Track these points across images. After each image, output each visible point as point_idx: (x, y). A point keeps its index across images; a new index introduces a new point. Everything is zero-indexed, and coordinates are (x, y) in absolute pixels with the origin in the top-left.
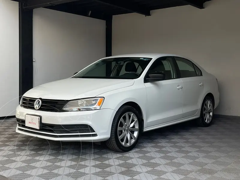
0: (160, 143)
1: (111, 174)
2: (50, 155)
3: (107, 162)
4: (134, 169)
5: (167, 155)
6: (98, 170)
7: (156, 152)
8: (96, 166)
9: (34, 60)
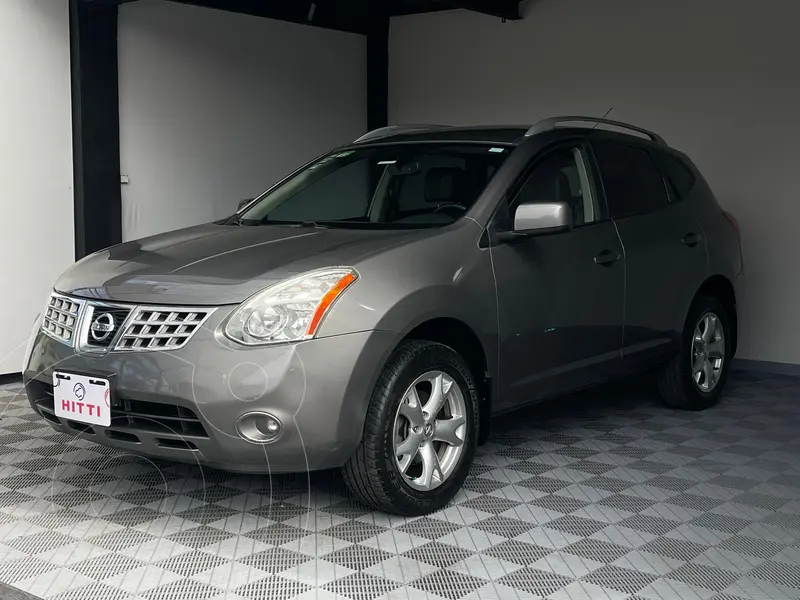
1: (386, 586)
3: (370, 543)
4: (460, 568)
5: (571, 514)
6: (343, 572)
8: (334, 558)
9: (123, 179)
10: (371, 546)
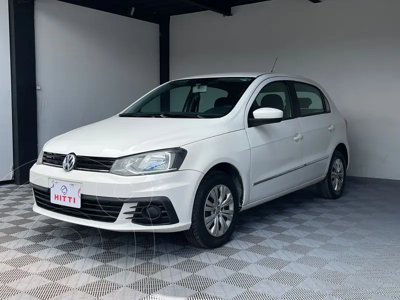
9: (38, 88)
10: (157, 278)
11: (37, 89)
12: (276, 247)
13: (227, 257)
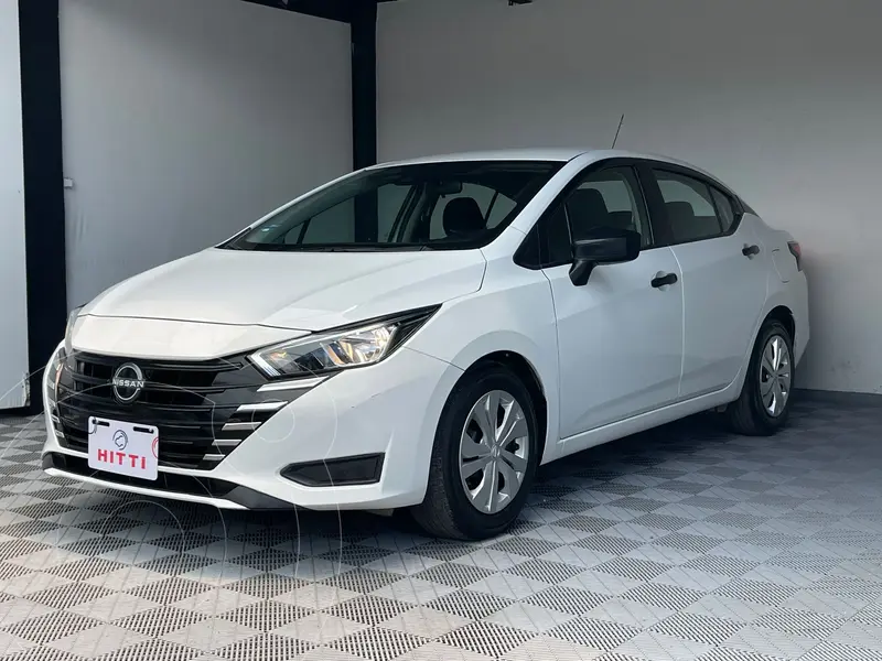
0: (590, 506)
2: (146, 566)
7: (581, 544)
11: (65, 185)
12: (639, 539)
13: (532, 558)
